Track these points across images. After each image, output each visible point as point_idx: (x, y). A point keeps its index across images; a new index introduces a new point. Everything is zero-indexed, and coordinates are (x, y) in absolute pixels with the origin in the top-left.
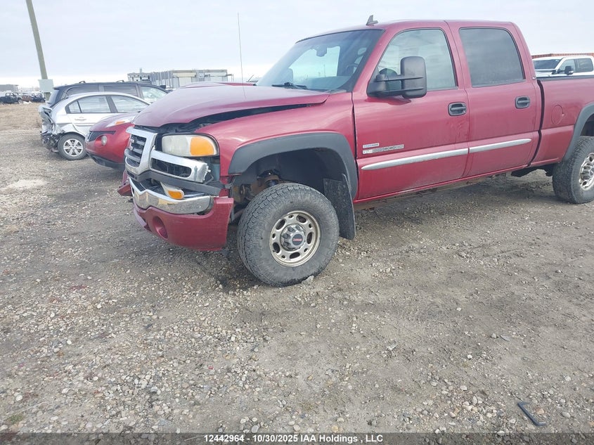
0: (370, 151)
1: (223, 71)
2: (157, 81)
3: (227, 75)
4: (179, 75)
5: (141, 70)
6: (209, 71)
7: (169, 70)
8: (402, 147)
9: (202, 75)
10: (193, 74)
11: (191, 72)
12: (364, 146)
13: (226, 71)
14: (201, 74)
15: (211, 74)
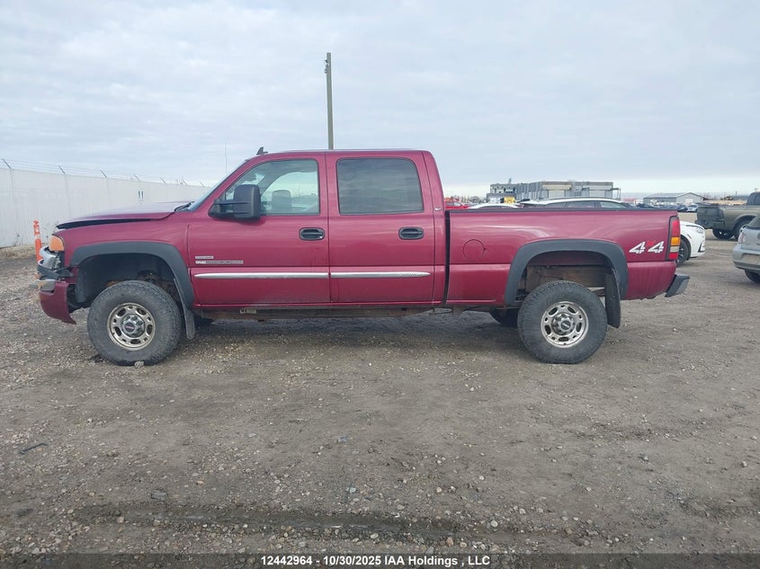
0: (203, 262)
1: (607, 184)
2: (523, 194)
3: (612, 189)
4: (549, 187)
5: (510, 180)
6: (588, 183)
7: (538, 181)
8: (241, 262)
9: (580, 188)
10: (568, 187)
11: (566, 183)
12: (196, 257)
13: (611, 184)
14: (577, 187)
15: (591, 187)
